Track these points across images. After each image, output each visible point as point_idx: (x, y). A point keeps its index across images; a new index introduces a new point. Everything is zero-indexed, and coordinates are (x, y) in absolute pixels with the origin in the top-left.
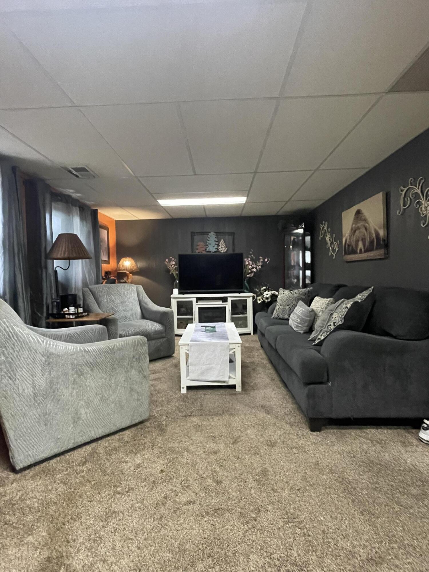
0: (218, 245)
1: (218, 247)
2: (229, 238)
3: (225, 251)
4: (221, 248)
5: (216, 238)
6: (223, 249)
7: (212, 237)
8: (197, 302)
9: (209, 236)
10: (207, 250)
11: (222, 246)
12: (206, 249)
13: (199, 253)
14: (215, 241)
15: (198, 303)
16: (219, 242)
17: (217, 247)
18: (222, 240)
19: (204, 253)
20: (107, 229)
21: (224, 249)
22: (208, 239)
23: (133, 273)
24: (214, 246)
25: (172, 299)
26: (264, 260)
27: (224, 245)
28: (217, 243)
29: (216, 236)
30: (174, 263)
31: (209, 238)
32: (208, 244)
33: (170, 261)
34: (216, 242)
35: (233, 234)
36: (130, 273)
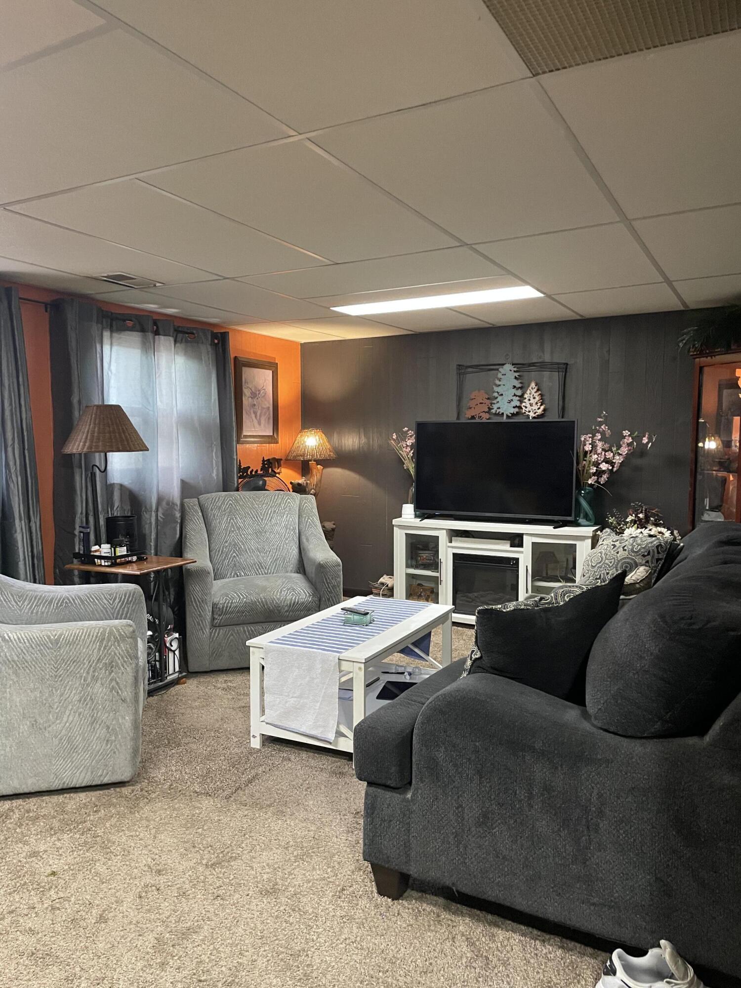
0: (522, 397)
1: (521, 402)
2: (551, 380)
3: (540, 412)
4: (528, 405)
5: (516, 378)
6: (532, 407)
7: (507, 376)
8: (451, 542)
9: (500, 375)
10: (493, 411)
11: (532, 401)
12: (490, 409)
13: (473, 417)
14: (514, 387)
15: (453, 544)
16: (523, 388)
17: (518, 404)
18: (533, 385)
19: (485, 418)
20: (272, 366)
21: (535, 407)
22: (498, 382)
23: (325, 463)
24: (510, 401)
25: (395, 528)
26: (638, 439)
27: (537, 398)
28: (519, 393)
29: (517, 374)
30: (409, 443)
31: (500, 380)
32: (496, 395)
33: (403, 437)
34: (518, 389)
35: (565, 368)
36: (318, 462)
